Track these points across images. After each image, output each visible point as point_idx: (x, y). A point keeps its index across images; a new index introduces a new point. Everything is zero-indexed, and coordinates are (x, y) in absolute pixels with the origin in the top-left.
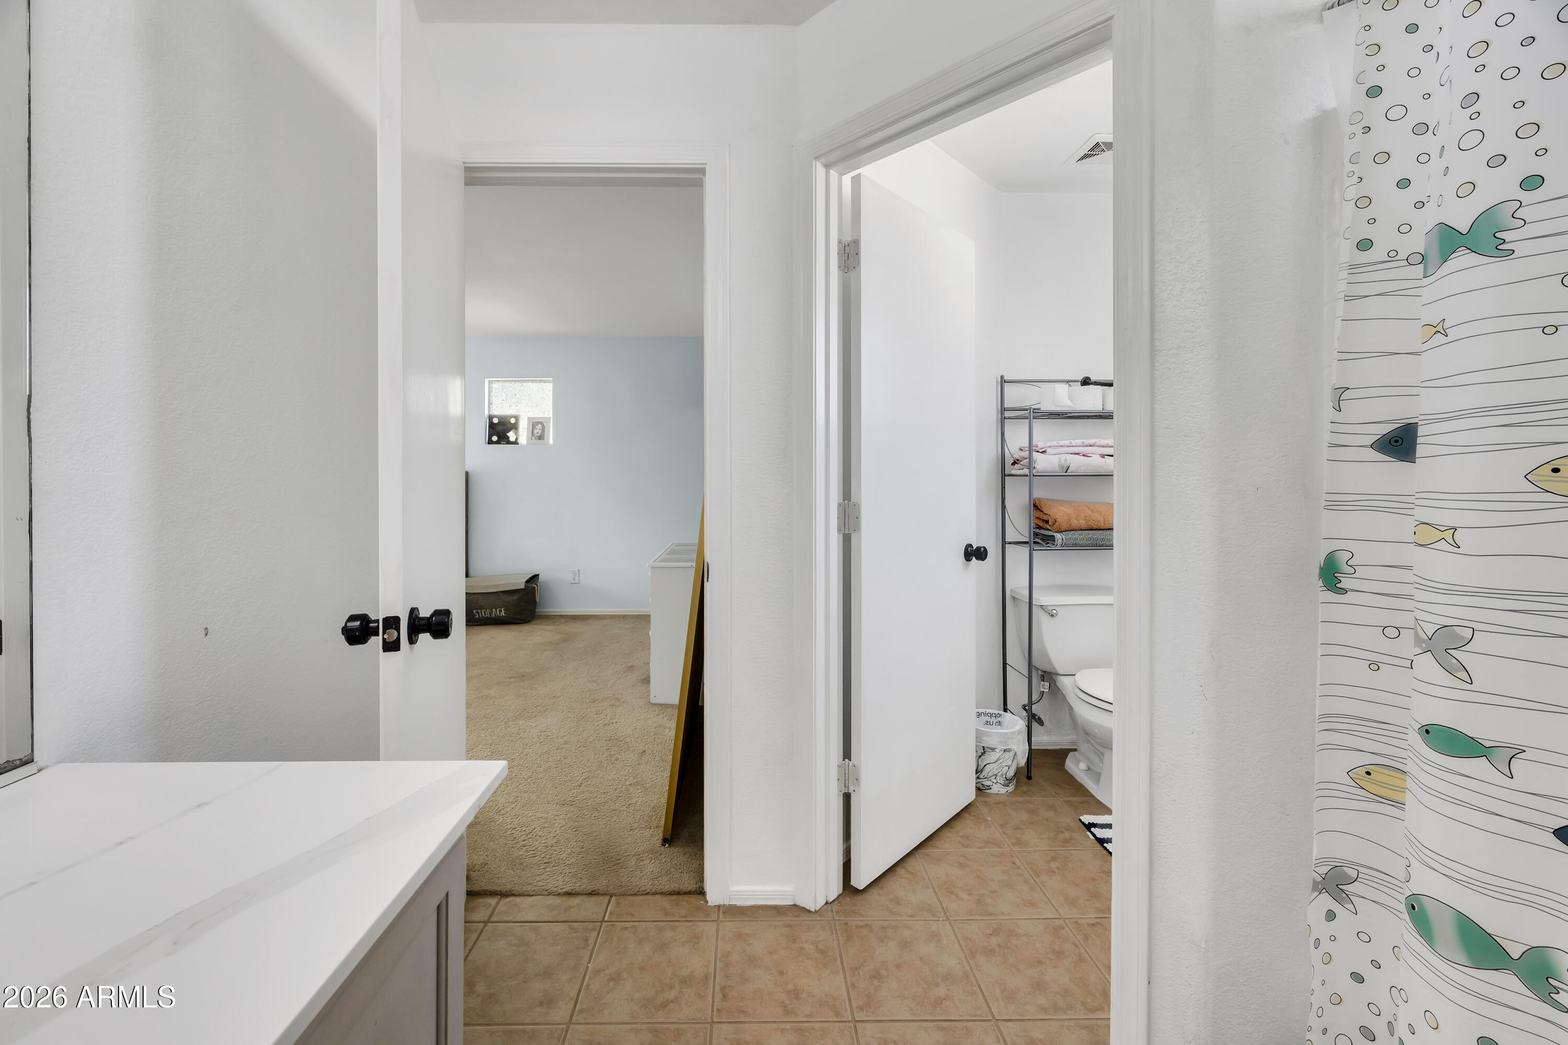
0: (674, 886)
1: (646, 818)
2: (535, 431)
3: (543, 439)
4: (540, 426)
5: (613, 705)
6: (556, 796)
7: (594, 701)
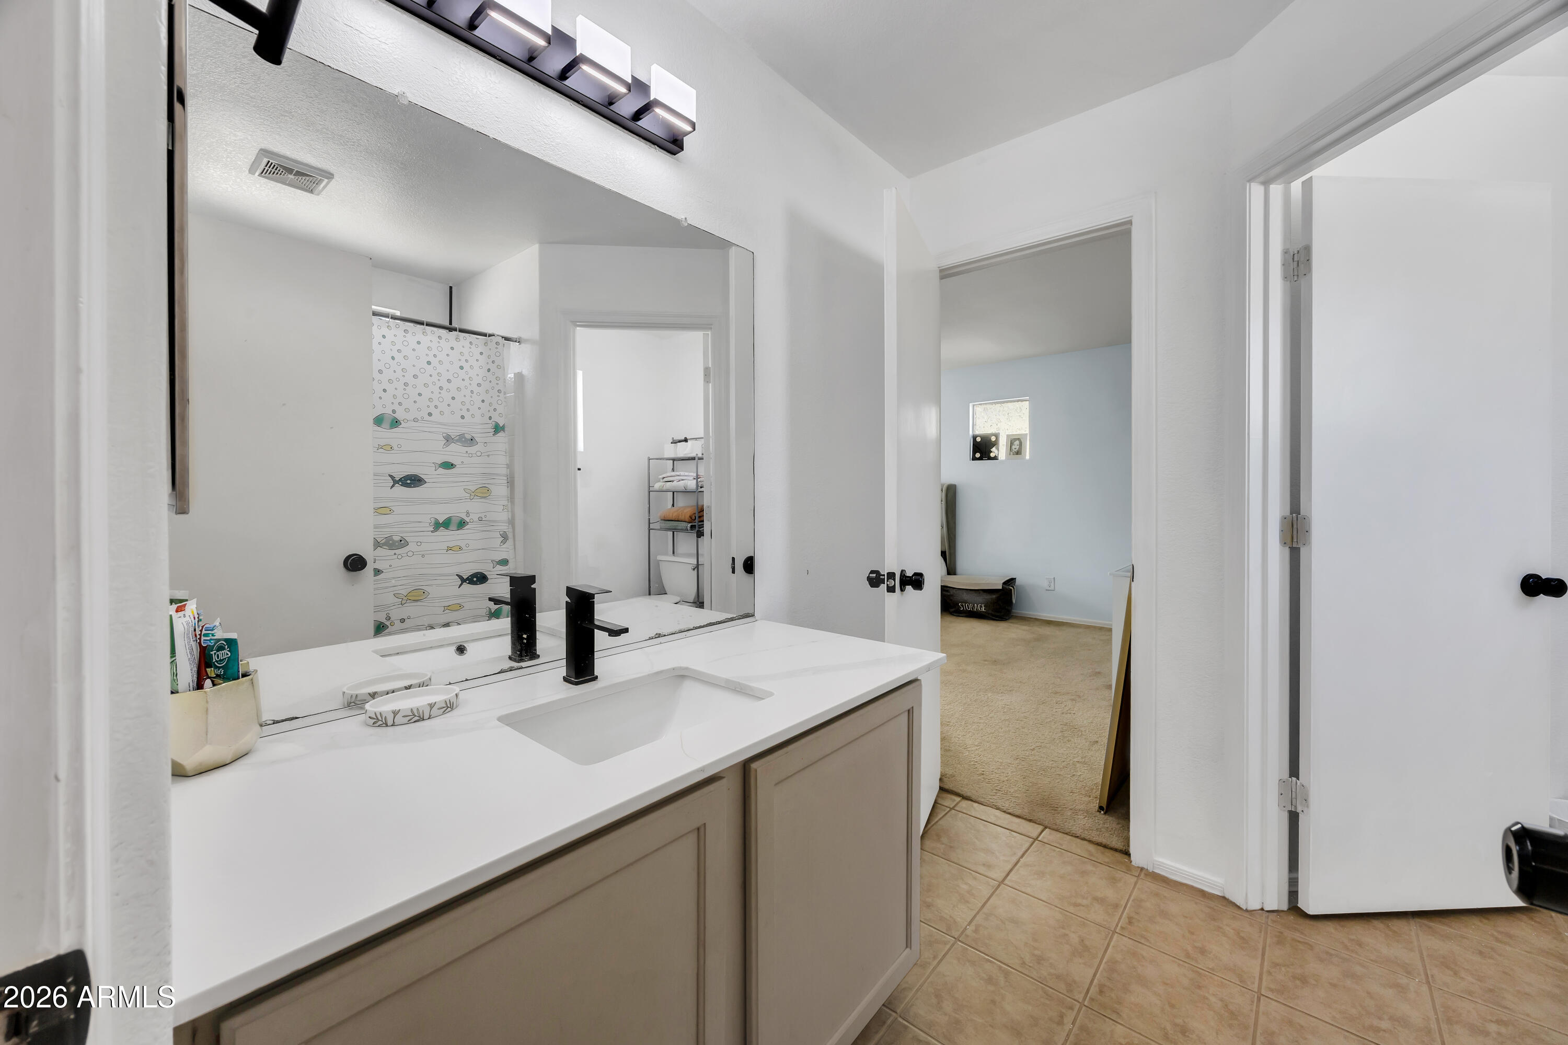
0: (1104, 841)
1: (1087, 788)
2: (1013, 447)
3: (1021, 454)
4: (1017, 442)
5: (1073, 700)
6: (1012, 751)
7: (1056, 693)
